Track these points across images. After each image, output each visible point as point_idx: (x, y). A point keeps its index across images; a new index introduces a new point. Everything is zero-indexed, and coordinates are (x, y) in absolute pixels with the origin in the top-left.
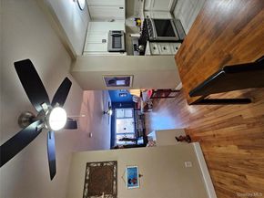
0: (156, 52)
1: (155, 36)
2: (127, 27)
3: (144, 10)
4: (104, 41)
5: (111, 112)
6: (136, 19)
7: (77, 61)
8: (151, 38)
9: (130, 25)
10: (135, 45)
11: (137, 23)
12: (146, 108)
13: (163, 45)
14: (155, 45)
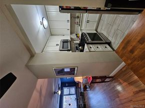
0: (92, 49)
1: (90, 40)
2: (71, 38)
3: (81, 30)
4: (57, 45)
5: (60, 92)
6: (76, 35)
7: (35, 57)
8: (87, 42)
9: (73, 37)
10: (76, 47)
11: (77, 36)
12: (85, 88)
13: (96, 46)
14: (91, 46)
